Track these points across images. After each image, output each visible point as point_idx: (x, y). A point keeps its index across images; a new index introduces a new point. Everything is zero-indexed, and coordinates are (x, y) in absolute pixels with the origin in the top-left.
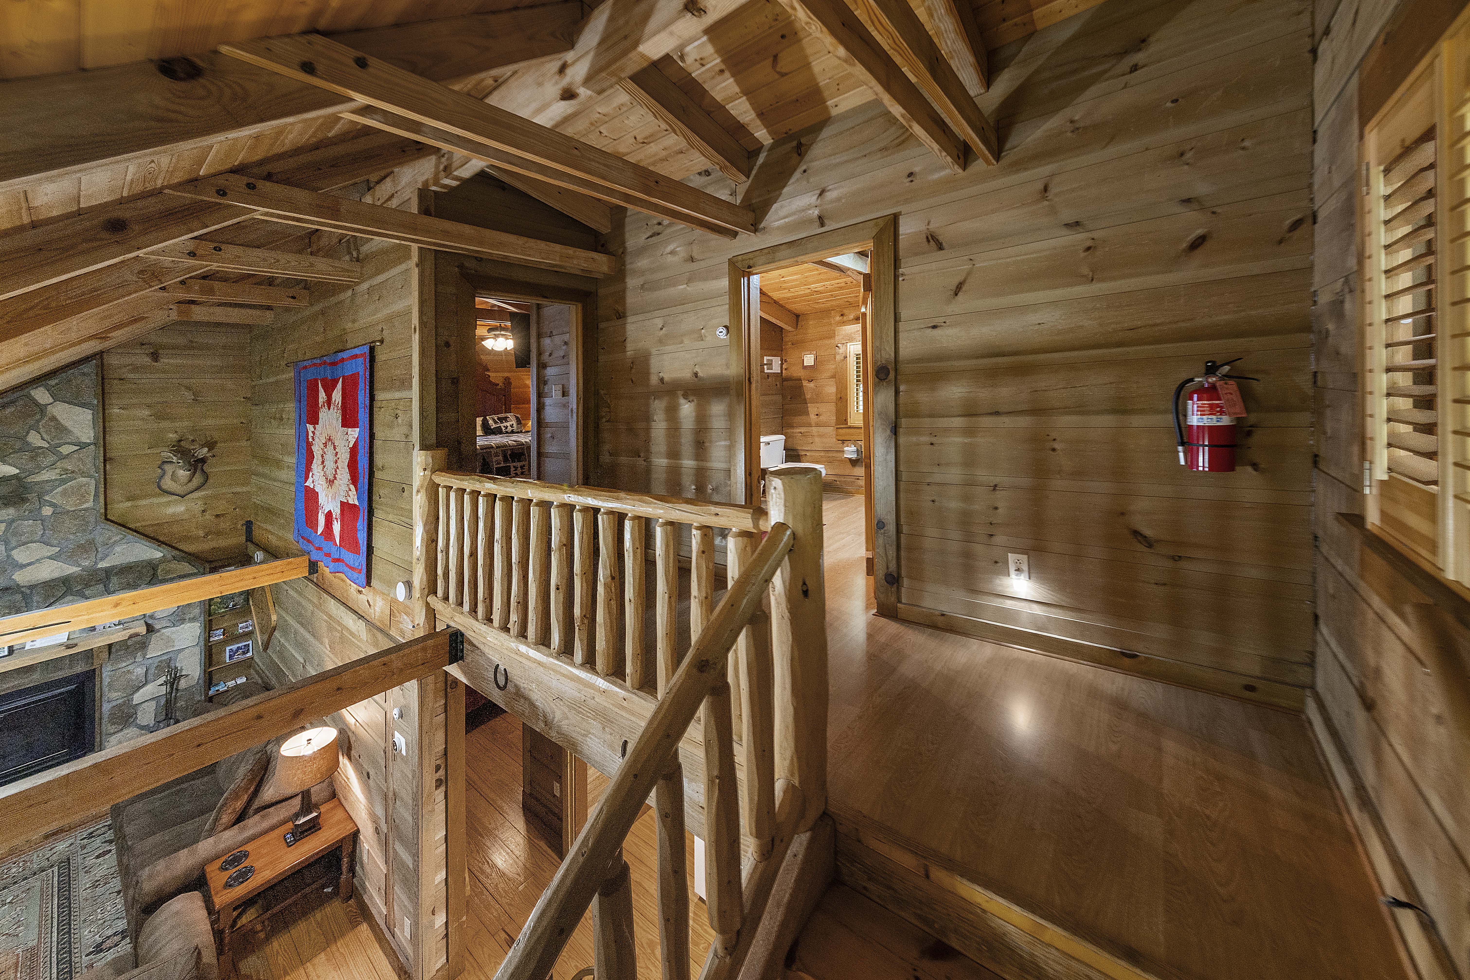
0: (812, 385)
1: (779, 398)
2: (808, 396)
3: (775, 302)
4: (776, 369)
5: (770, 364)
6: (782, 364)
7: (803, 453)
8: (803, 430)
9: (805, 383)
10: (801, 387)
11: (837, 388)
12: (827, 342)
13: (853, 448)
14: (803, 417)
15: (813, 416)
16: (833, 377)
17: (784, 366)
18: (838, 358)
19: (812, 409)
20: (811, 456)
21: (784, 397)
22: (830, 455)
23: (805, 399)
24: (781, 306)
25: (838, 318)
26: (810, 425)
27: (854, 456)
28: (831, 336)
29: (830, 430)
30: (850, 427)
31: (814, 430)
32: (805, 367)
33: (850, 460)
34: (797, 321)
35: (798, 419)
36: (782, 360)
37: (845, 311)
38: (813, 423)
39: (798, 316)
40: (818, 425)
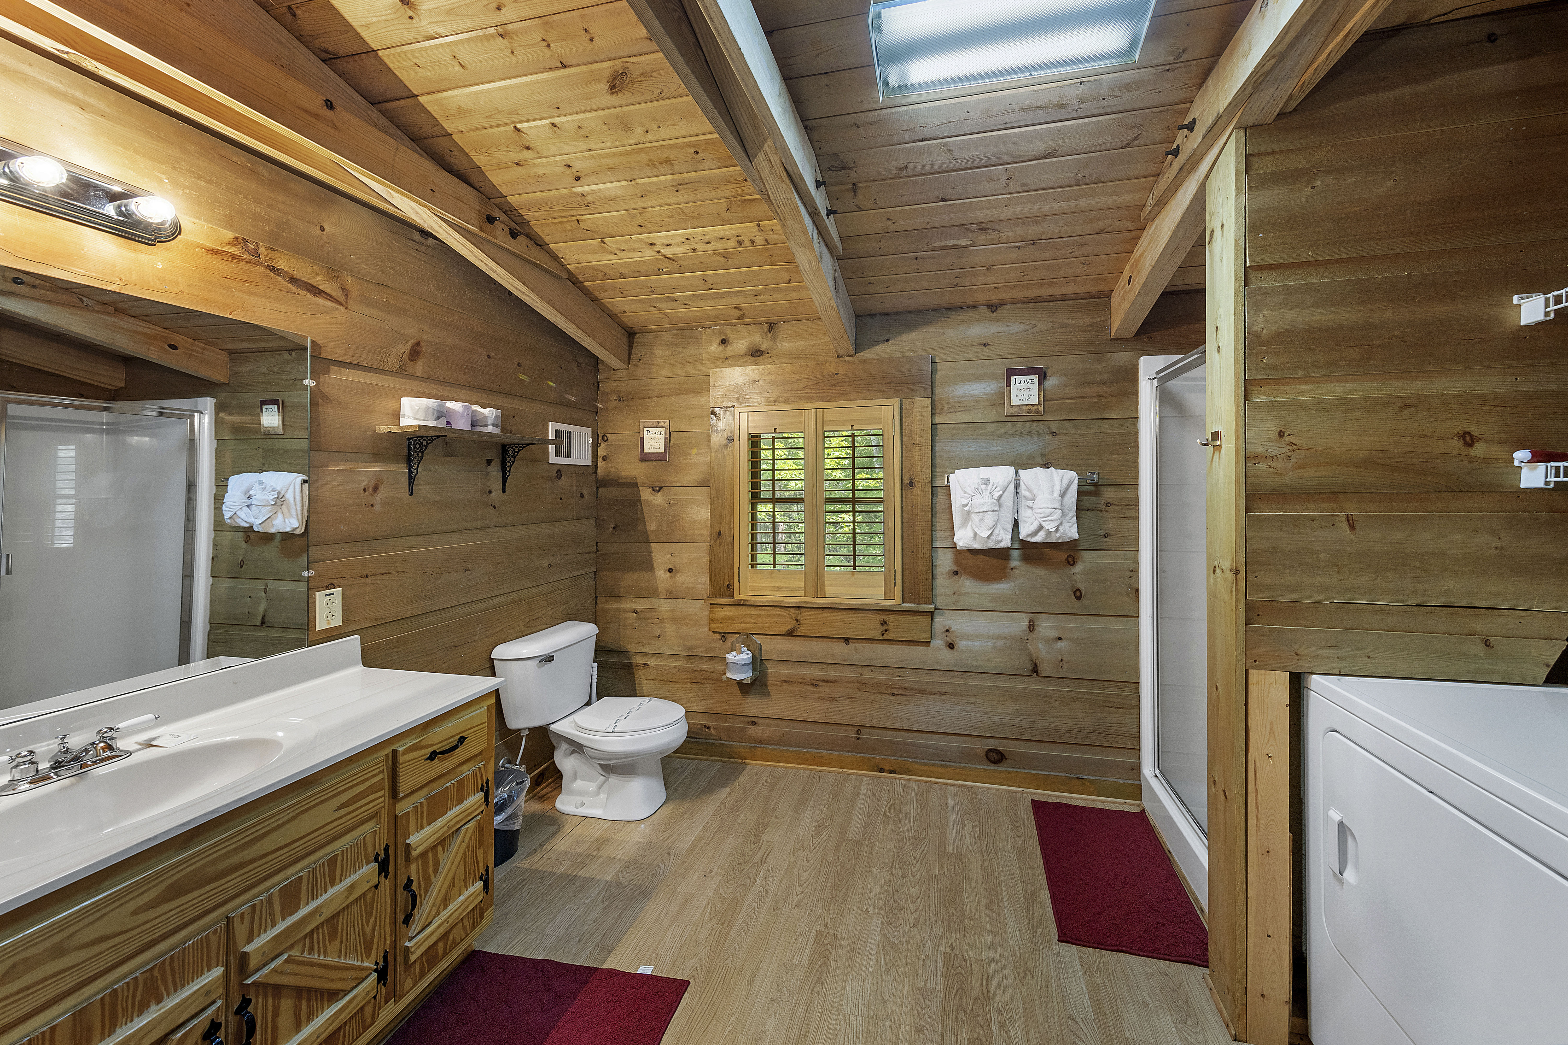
0: (658, 499)
1: (588, 527)
2: (652, 526)
3: (573, 279)
4: (581, 456)
5: (563, 443)
6: (595, 446)
7: (638, 660)
8: (640, 604)
9: (646, 494)
10: (635, 503)
11: (713, 511)
12: (693, 400)
13: (745, 656)
14: (642, 575)
15: (661, 574)
16: (704, 483)
17: (601, 452)
18: (717, 439)
19: (661, 556)
20: (657, 667)
21: (599, 524)
22: (698, 666)
23: (645, 532)
24: (587, 293)
25: (715, 348)
26: (654, 594)
27: (745, 676)
28: (702, 386)
29: (697, 608)
30: (738, 604)
31: (664, 606)
32: (646, 457)
33: (740, 684)
34: (630, 347)
35: (629, 579)
36: (595, 436)
37: (731, 334)
38: (663, 592)
39: (631, 334)
40: (671, 595)
